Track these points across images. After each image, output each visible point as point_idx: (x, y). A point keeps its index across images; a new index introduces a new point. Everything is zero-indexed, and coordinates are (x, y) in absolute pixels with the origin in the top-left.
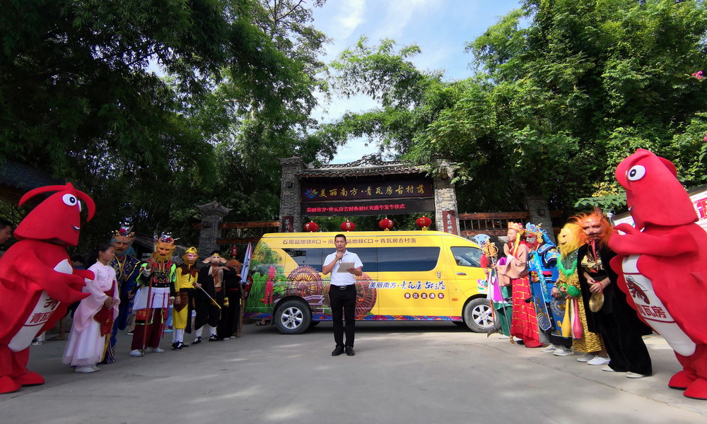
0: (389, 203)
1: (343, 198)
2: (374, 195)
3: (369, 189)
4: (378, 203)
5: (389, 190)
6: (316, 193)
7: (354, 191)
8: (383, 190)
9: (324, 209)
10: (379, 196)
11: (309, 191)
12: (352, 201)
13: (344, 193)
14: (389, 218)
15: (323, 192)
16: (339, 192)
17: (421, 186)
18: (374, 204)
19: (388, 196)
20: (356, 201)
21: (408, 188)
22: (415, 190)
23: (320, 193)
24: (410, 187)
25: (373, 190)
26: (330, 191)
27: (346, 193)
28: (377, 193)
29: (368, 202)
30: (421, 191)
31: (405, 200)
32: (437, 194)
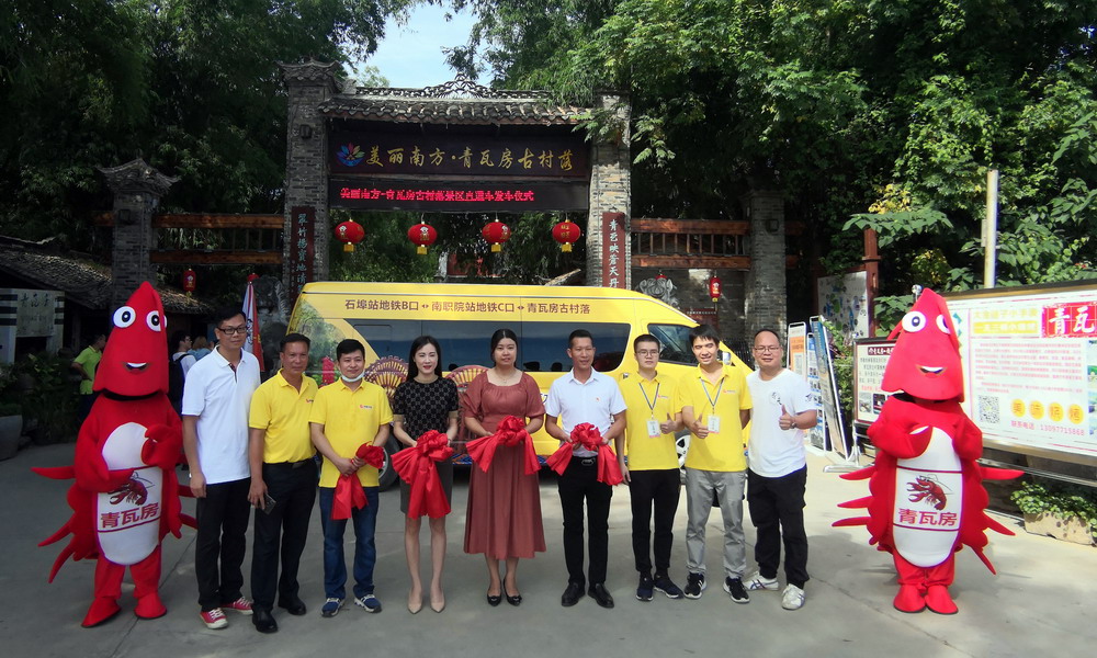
0: (504, 187)
1: (415, 170)
2: (477, 169)
3: (467, 153)
4: (485, 187)
5: (507, 158)
6: (361, 155)
7: (438, 156)
8: (495, 158)
9: (376, 193)
10: (485, 171)
11: (345, 150)
12: (432, 178)
13: (417, 158)
14: (503, 221)
15: (375, 152)
16: (407, 155)
17: (567, 154)
18: (474, 187)
19: (504, 172)
20: (441, 178)
21: (542, 157)
22: (556, 162)
23: (368, 155)
24: (547, 154)
25: (476, 157)
26: (390, 152)
27: (420, 159)
28: (482, 163)
29: (464, 182)
30: (567, 165)
31: (535, 182)
32: (596, 175)
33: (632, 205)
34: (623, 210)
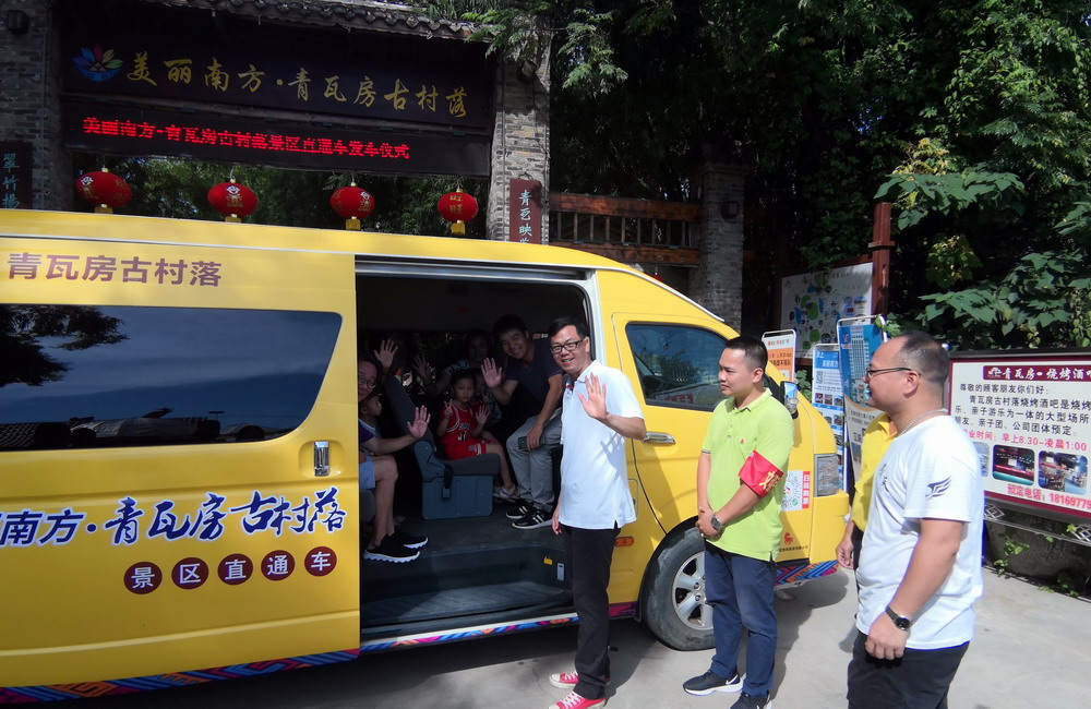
0: (366, 135)
1: (213, 96)
2: (318, 105)
3: (302, 77)
4: (333, 132)
5: (366, 91)
6: (116, 64)
7: (253, 77)
8: (349, 88)
9: (148, 130)
10: (332, 108)
11: (88, 54)
12: (244, 112)
13: (216, 78)
14: (362, 185)
15: (141, 62)
16: (200, 71)
17: (459, 95)
18: (316, 131)
19: (362, 113)
20: (261, 114)
21: (422, 94)
22: (443, 104)
23: (130, 65)
24: (429, 91)
25: (317, 85)
26: (169, 64)
27: (223, 79)
28: (327, 95)
29: (299, 123)
30: (458, 108)
31: (412, 131)
32: (501, 126)
33: (551, 172)
34: (539, 177)
